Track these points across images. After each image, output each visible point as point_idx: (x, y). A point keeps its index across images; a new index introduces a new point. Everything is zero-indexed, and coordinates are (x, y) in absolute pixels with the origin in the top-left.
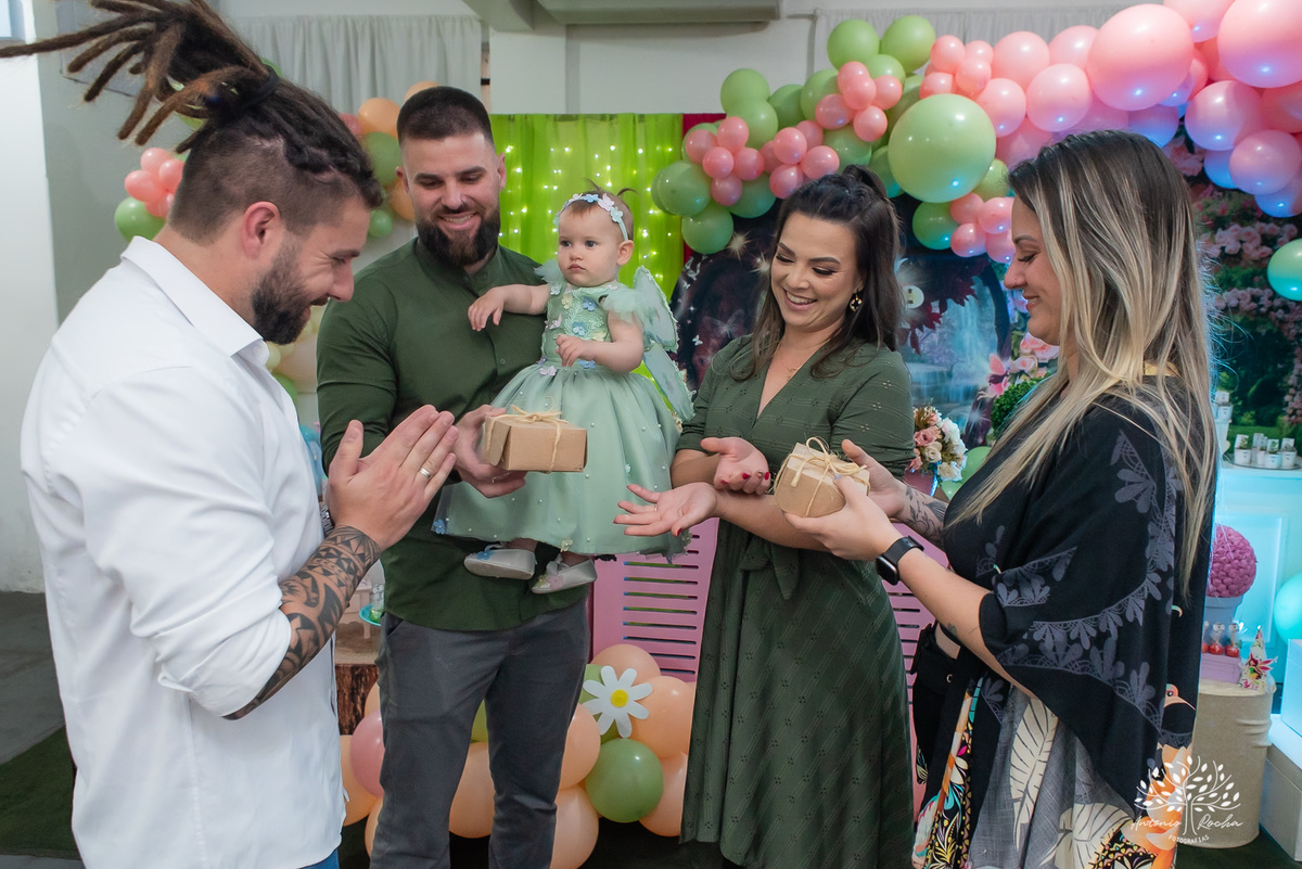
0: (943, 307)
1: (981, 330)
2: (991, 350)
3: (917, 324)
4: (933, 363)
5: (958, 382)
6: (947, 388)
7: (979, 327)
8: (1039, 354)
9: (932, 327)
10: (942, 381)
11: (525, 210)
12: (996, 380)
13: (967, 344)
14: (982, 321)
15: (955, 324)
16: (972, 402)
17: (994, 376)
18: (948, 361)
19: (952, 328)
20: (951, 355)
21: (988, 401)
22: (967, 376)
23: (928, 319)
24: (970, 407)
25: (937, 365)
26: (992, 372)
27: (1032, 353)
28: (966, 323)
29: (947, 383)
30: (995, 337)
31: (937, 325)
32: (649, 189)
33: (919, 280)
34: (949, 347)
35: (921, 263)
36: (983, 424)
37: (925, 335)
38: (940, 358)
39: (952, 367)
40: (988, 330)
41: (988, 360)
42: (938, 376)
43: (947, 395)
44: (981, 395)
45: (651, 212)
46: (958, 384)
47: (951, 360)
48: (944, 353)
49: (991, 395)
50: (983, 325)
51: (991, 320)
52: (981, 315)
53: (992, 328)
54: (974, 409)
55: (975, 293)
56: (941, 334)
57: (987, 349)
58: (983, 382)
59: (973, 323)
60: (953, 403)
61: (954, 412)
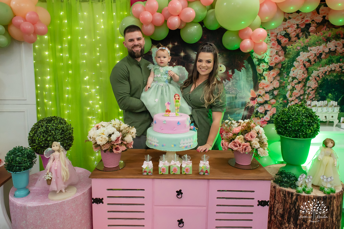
0: (233, 72)
1: (247, 81)
2: (251, 87)
3: (223, 79)
4: (229, 94)
5: (239, 100)
6: (235, 103)
7: (246, 79)
8: (266, 89)
9: (229, 80)
10: (233, 100)
11: (69, 37)
12: (253, 99)
13: (242, 86)
14: (248, 77)
15: (238, 79)
16: (244, 107)
17: (252, 98)
18: (235, 93)
19: (237, 80)
20: (236, 90)
21: (250, 107)
22: (242, 98)
23: (227, 77)
24: (243, 110)
25: (231, 94)
26: (251, 96)
27: (263, 88)
28: (242, 78)
29: (235, 101)
30: (252, 83)
31: (231, 79)
32: (118, 29)
33: (224, 62)
34: (235, 87)
35: (225, 55)
36: (248, 115)
37: (226, 83)
38: (232, 91)
39: (237, 95)
40: (250, 81)
41: (250, 92)
42: (231, 98)
43: (235, 105)
44: (248, 105)
45: (120, 38)
46: (239, 101)
47: (236, 92)
48: (234, 90)
49: (251, 105)
50: (248, 79)
51: (251, 77)
52: (247, 75)
53: (251, 80)
54: (245, 110)
55: (245, 66)
56: (232, 83)
57: (250, 87)
58: (248, 100)
59: (244, 78)
60: (237, 108)
61: (238, 112)
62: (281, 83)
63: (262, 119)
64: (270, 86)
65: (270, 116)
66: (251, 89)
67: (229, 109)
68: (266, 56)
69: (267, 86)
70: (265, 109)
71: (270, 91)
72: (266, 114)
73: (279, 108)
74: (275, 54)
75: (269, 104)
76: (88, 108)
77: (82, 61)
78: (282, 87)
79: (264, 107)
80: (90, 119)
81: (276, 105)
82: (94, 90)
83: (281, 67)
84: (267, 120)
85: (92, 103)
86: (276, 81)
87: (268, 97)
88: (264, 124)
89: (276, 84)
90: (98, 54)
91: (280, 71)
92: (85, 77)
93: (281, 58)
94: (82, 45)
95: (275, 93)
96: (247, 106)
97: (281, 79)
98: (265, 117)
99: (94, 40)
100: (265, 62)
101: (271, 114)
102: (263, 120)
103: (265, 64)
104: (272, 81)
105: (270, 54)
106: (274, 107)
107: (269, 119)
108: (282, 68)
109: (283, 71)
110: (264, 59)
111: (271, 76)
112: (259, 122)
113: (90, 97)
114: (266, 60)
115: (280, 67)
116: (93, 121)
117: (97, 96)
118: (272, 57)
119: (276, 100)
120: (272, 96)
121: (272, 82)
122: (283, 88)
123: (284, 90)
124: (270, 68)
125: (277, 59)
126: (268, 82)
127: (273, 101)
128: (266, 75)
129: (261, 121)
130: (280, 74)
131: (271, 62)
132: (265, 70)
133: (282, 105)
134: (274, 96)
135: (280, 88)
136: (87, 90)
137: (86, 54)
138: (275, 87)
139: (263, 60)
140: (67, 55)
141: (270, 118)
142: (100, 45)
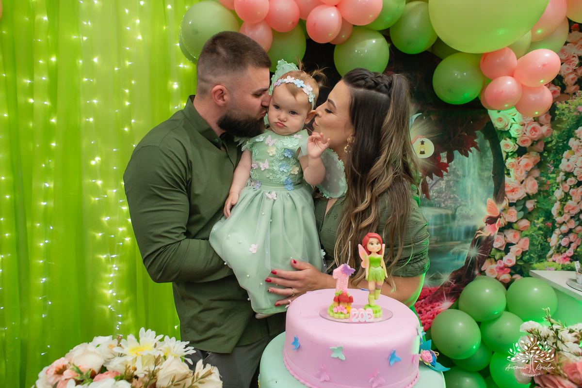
0: (450, 158)
1: (481, 179)
2: (489, 193)
3: (427, 173)
4: (440, 207)
5: (460, 223)
6: (451, 228)
7: (479, 175)
8: (510, 196)
9: (441, 175)
10: (448, 222)
11: (54, 59)
12: (491, 221)
13: (469, 190)
14: (482, 170)
15: (460, 173)
16: (471, 239)
17: (490, 217)
18: (453, 205)
19: (458, 176)
20: (455, 200)
21: (484, 239)
22: (467, 217)
23: (436, 168)
24: (469, 245)
26: (488, 214)
28: (469, 172)
29: (452, 224)
30: (492, 184)
31: (445, 173)
32: (178, 45)
33: (431, 133)
34: (454, 192)
35: (433, 117)
36: (479, 258)
37: (434, 182)
38: (446, 202)
39: (456, 210)
40: (487, 178)
41: (486, 203)
42: (444, 217)
43: (451, 234)
44: (479, 233)
45: (181, 66)
46: (460, 225)
47: (455, 204)
48: (450, 198)
49: (487, 234)
50: (483, 174)
51: (490, 170)
52: (482, 164)
53: (490, 176)
54: (472, 246)
55: (478, 145)
56: (448, 182)
57: (485, 194)
58: (480, 222)
59: (475, 172)
60: (455, 241)
61: (456, 249)
62: (541, 184)
63: (500, 262)
64: (520, 191)
65: (517, 257)
66: (488, 196)
67: (436, 242)
68: (512, 124)
69: (512, 191)
70: (505, 241)
71: (518, 201)
72: (507, 251)
73: (535, 238)
74: (531, 121)
75: (516, 229)
76: (98, 233)
77: (84, 120)
78: (544, 192)
79: (505, 236)
80: (103, 260)
81: (531, 232)
82: (115, 191)
83: (544, 148)
84: (510, 265)
85: (108, 222)
86: (531, 180)
87: (513, 215)
88: (503, 274)
89: (531, 187)
90: (127, 103)
91: (541, 158)
92: (93, 159)
93: (544, 129)
94: (85, 80)
95: (530, 205)
96: (478, 235)
97: (542, 174)
98: (505, 258)
99: (116, 69)
100: (510, 137)
101: (519, 251)
102: (502, 266)
103: (510, 142)
104: (524, 178)
105: (521, 120)
106: (526, 236)
107: (514, 262)
108: (545, 150)
109: (547, 157)
110: (508, 131)
111: (522, 167)
112: (493, 270)
113: (105, 206)
114: (513, 133)
115: (542, 149)
116: (109, 266)
117: (122, 204)
118: (526, 126)
119: (531, 221)
120: (522, 213)
121: (523, 181)
122: (546, 195)
123: (547, 200)
124: (521, 152)
125: (536, 131)
126: (516, 181)
127: (525, 223)
128: (513, 165)
129: (497, 268)
130: (540, 165)
131: (522, 136)
132: (510, 154)
133: (542, 232)
134: (527, 212)
135: (540, 195)
136: (95, 190)
137: (95, 101)
138: (530, 192)
139: (505, 131)
140: (46, 103)
141: (517, 260)
142: (133, 82)
